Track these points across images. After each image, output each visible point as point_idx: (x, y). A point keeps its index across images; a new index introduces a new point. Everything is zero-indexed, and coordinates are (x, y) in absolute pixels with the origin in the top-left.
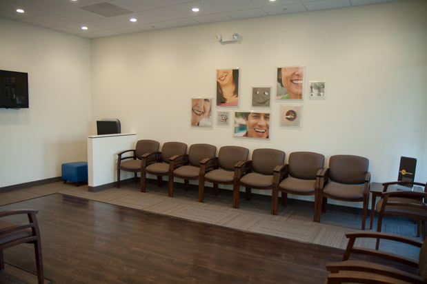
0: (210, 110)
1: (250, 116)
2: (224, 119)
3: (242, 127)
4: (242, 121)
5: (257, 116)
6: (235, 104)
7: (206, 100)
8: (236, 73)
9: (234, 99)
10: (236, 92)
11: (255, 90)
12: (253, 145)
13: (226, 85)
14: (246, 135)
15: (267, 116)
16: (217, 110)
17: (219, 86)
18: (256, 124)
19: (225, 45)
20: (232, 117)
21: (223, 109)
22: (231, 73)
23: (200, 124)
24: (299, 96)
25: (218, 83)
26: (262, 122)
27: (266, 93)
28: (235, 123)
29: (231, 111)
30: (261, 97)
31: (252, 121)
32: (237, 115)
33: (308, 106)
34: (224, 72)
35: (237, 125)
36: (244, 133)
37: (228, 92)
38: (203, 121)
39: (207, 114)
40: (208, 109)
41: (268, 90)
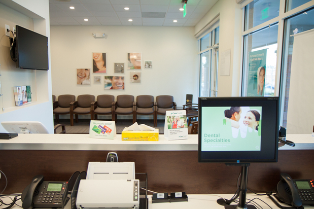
0: (89, 75)
1: (113, 78)
2: (98, 80)
3: (109, 84)
4: (109, 81)
5: (118, 78)
6: (105, 72)
7: (86, 70)
8: (104, 55)
9: (104, 69)
10: (105, 65)
11: (116, 64)
12: (116, 94)
13: (99, 61)
14: (112, 88)
15: (123, 78)
16: (93, 75)
17: (94, 62)
18: (117, 82)
19: (97, 39)
20: (103, 79)
21: (97, 75)
22: (101, 55)
23: (83, 83)
24: (139, 68)
25: (94, 60)
26: (120, 81)
27: (122, 66)
28: (105, 82)
29: (102, 76)
30: (119, 68)
31: (115, 81)
32: (106, 78)
33: (144, 73)
34: (97, 54)
35: (106, 83)
36: (110, 87)
37: (100, 65)
38: (85, 81)
39: (87, 77)
40: (87, 75)
41: (123, 64)
